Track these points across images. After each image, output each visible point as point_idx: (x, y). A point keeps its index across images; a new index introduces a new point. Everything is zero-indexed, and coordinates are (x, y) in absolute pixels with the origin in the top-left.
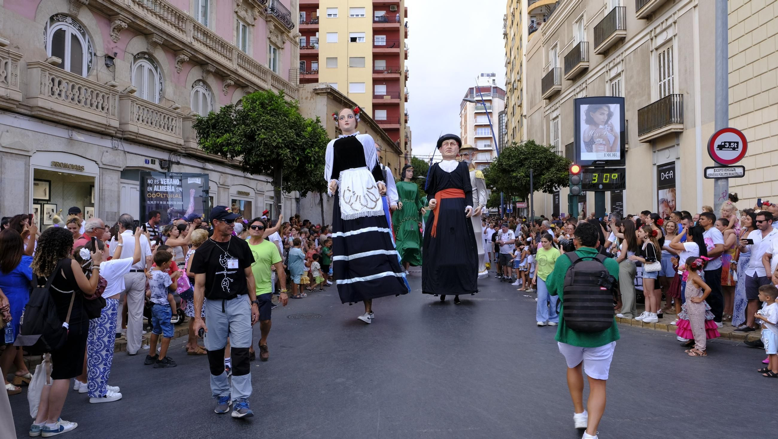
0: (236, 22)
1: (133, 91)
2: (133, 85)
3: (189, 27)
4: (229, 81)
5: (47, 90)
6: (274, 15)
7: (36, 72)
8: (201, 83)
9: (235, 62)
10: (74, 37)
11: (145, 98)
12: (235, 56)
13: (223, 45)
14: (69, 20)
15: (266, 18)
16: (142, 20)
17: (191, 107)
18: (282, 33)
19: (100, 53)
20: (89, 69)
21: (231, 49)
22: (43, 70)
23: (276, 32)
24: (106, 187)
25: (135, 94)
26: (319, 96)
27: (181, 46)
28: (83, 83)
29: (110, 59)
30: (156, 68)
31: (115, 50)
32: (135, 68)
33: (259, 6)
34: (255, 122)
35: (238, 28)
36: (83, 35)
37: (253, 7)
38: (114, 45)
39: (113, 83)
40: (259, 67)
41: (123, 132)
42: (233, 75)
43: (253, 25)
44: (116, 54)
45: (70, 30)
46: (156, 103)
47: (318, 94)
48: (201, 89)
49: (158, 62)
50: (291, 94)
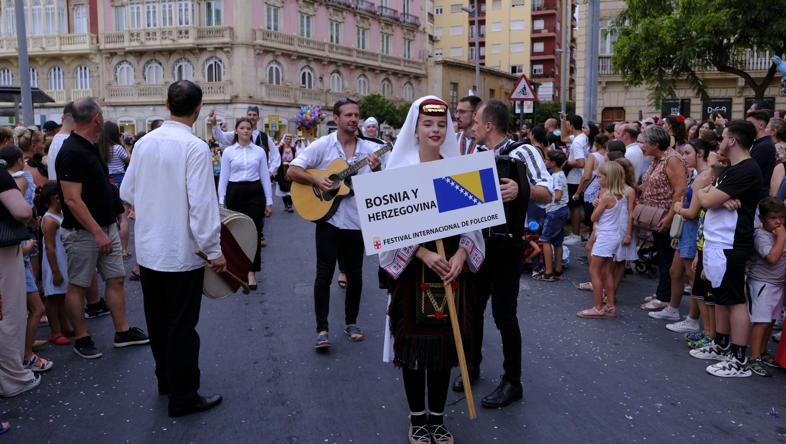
0: (381, 37)
1: (330, 90)
2: (331, 87)
3: (355, 53)
4: (377, 72)
5: (301, 97)
6: (405, 24)
7: (298, 92)
8: (362, 76)
9: (380, 61)
10: (309, 73)
11: (336, 91)
12: (379, 58)
13: (373, 54)
14: (307, 67)
15: (402, 26)
16: (333, 59)
17: (358, 89)
18: (413, 31)
19: (318, 77)
20: (314, 84)
21: (377, 55)
22: (300, 91)
23: (409, 32)
24: (322, 130)
25: (330, 91)
26: (438, 65)
27: (350, 63)
28: (312, 91)
29: (321, 78)
30: (340, 75)
31: (324, 74)
32: (331, 78)
33: (395, 23)
34: (366, 108)
35: (383, 41)
36: (312, 71)
37: (391, 25)
38: (322, 71)
39: (323, 88)
40: (395, 59)
41: (327, 107)
42: (378, 69)
43: (392, 35)
44: (323, 75)
45: (307, 71)
46: (341, 92)
47: (437, 64)
48: (362, 79)
49: (341, 73)
50: (419, 67)
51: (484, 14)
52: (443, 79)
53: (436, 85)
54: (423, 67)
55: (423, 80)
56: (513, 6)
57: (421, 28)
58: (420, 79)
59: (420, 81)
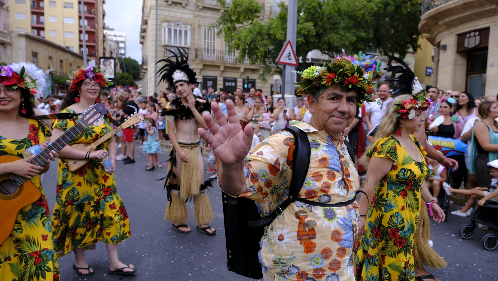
26: (21, 38)
47: (20, 36)
50: (4, 36)
51: (43, 8)
52: (26, 48)
53: (20, 52)
54: (8, 37)
55: (9, 47)
56: (65, 7)
57: (5, 7)
58: (6, 46)
59: (6, 47)
